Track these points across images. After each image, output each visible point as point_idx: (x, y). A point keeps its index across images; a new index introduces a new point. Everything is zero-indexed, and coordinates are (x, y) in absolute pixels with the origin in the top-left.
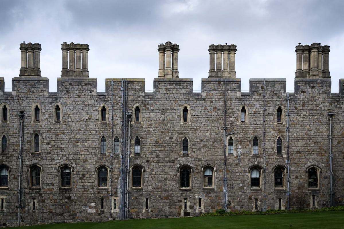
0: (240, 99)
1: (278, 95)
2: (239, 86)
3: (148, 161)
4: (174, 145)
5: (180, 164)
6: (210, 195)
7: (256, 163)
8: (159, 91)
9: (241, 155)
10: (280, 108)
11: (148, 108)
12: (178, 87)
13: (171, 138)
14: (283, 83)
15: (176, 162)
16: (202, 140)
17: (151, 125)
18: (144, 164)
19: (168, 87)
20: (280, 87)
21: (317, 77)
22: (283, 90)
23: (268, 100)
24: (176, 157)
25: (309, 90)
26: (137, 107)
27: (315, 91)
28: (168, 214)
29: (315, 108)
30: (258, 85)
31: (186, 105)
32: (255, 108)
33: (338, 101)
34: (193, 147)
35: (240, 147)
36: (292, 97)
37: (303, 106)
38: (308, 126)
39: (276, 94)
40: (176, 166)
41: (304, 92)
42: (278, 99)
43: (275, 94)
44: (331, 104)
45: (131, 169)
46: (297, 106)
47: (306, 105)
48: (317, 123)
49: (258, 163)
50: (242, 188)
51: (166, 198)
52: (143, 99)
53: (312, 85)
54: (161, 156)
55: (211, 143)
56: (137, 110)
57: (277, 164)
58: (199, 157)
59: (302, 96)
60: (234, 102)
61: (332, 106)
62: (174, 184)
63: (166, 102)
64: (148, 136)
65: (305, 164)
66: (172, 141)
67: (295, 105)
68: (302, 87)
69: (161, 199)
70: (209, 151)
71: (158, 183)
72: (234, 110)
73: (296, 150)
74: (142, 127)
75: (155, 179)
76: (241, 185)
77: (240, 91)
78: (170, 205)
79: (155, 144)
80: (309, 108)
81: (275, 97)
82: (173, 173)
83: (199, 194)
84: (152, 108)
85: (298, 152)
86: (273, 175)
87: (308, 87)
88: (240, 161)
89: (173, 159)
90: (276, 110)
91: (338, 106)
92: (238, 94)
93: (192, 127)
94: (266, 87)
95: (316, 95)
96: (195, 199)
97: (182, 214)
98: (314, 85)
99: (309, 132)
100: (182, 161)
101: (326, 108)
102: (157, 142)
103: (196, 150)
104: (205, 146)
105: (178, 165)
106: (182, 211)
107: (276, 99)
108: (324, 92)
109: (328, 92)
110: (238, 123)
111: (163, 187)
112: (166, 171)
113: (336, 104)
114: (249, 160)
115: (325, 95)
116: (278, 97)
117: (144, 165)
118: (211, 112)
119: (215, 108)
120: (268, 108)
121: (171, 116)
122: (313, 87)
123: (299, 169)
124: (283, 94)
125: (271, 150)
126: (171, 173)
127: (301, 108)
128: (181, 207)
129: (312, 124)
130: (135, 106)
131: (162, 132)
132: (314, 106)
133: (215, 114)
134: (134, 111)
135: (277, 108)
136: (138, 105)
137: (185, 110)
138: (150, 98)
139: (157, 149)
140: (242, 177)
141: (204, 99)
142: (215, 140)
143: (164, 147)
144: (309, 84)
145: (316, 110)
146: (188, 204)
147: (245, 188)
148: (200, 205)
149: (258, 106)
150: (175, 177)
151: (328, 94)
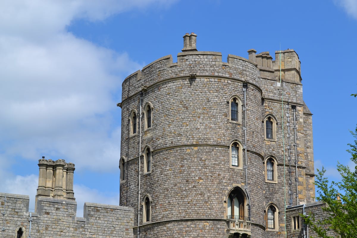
1: (19, 214)
10: (20, 229)
20: (22, 205)
21: (62, 198)
22: (25, 208)
23: (8, 218)
25: (53, 212)
27: (60, 213)
29: (59, 233)
33: (84, 227)
36: (35, 218)
37: (46, 229)
39: (17, 212)
41: (48, 213)
42: (19, 219)
43: (16, 212)
44: (76, 229)
46: (40, 228)
47: (49, 229)
53: (56, 206)
59: (44, 218)
61: (77, 232)
67: (37, 228)
68: (46, 208)
80: (52, 232)
81: (16, 216)
87: (53, 208)
90: (16, 232)
91: (83, 233)
94: (6, 204)
95: (61, 218)
98: (59, 207)
101: (71, 234)
107: (17, 219)
108: (68, 216)
109: (72, 216)
113: (81, 230)
115: (70, 219)
116: (19, 216)
120: (8, 228)
122: (57, 209)
124: (25, 213)
127: (44, 232)
132: (58, 230)
135: (17, 229)
144: (54, 205)
145: (60, 235)
151: (73, 218)
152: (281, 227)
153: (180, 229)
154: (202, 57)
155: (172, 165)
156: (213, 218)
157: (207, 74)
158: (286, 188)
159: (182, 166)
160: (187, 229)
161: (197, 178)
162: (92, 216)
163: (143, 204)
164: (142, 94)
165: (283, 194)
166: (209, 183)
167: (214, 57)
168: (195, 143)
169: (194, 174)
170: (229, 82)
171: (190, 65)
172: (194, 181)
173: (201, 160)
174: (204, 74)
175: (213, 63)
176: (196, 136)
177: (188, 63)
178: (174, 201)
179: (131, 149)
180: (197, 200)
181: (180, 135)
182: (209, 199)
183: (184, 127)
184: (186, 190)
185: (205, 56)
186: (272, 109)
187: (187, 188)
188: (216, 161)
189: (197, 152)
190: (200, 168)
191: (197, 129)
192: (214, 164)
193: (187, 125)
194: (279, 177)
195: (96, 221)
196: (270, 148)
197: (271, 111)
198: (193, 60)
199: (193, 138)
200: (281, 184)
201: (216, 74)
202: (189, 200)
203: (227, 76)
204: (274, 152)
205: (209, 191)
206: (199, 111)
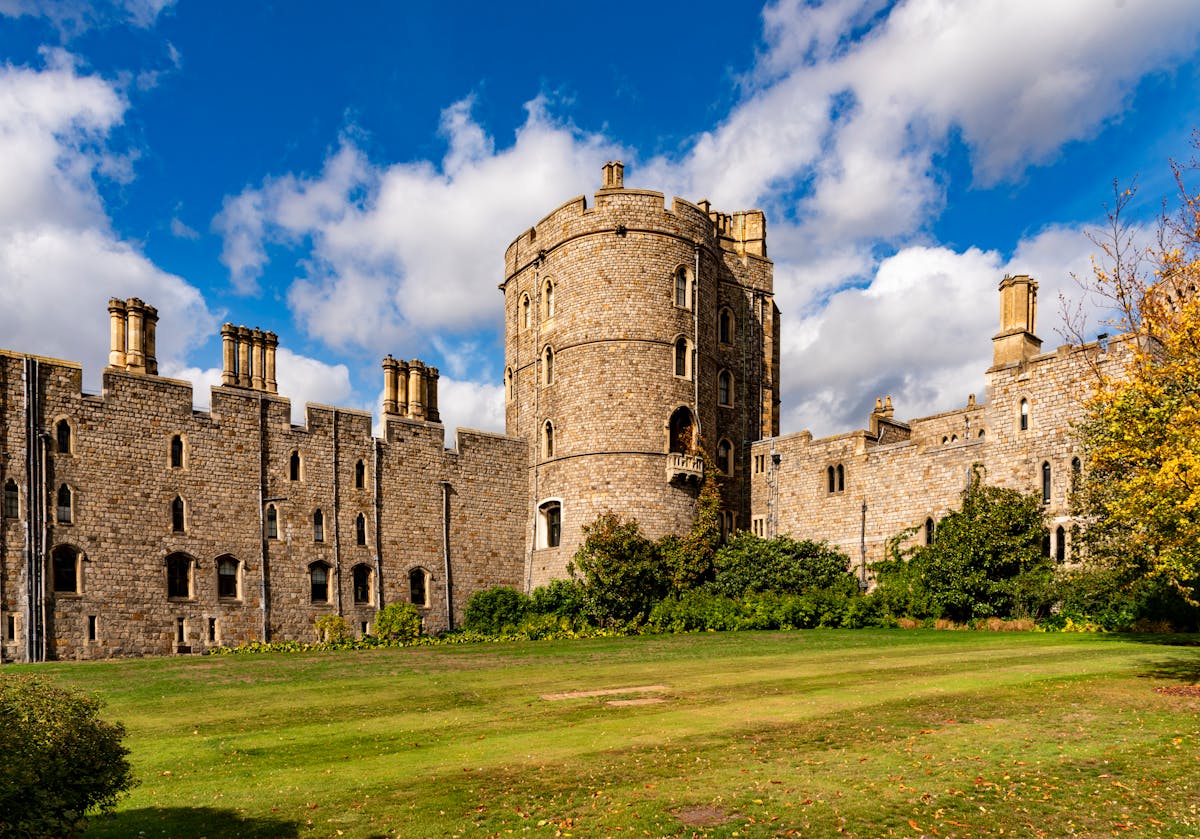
0: (288, 436)
1: (357, 438)
2: (287, 413)
3: (92, 539)
4: (152, 510)
5: (168, 550)
6: (233, 613)
7: (321, 556)
8: (117, 396)
9: (293, 540)
10: (360, 461)
11: (90, 428)
12: (161, 394)
13: (148, 496)
14: (365, 420)
15: (159, 544)
16: (214, 506)
17: (98, 463)
18: (85, 544)
19: (138, 390)
20: (361, 426)
22: (366, 431)
23: (340, 445)
24: (158, 534)
25: (409, 438)
26: (63, 422)
27: (420, 441)
29: (419, 470)
30: (322, 415)
31: (176, 432)
32: (317, 456)
33: (456, 463)
34: (195, 517)
35: (290, 525)
36: (382, 446)
37: (400, 463)
38: (408, 499)
39: (354, 436)
40: (159, 554)
41: (402, 440)
42: (358, 446)
43: (352, 436)
44: (444, 466)
45: (50, 552)
46: (391, 462)
47: (404, 463)
48: (423, 496)
49: (326, 557)
50: (297, 600)
51: (139, 616)
52: (78, 406)
53: (413, 430)
54: (122, 531)
55: (233, 512)
56: (63, 427)
57: (357, 561)
58: (210, 538)
59: (397, 446)
61: (446, 470)
62: (154, 589)
63: (133, 419)
64: (91, 485)
65: (406, 564)
66: (148, 502)
67: (386, 461)
68: (396, 432)
69: (127, 618)
70: (228, 527)
71: (118, 584)
72: (278, 456)
73: (391, 539)
74: (77, 466)
75: (110, 577)
76: (293, 596)
77: (288, 420)
78: (148, 632)
79: (108, 505)
80: (409, 469)
81: (353, 441)
82: (151, 567)
83: (210, 610)
84: (101, 429)
85: (394, 543)
86: (352, 579)
87: (408, 433)
88: (291, 550)
89: (151, 539)
90: (354, 465)
91: (455, 471)
92: (286, 427)
93: (191, 479)
94: (335, 422)
95: (421, 447)
96: (201, 620)
97: (175, 649)
98: (417, 432)
99: (409, 509)
100: (173, 544)
101: (437, 473)
102: (112, 501)
103: (201, 523)
104: (221, 518)
105: (165, 552)
106: (175, 644)
107: (353, 446)
108: (433, 445)
109: (440, 445)
110: (285, 481)
111: (130, 595)
112: (136, 561)
113: (451, 467)
114: (308, 551)
115: (435, 450)
116: (357, 442)
117: (83, 547)
118: (231, 453)
119: (239, 447)
121: (144, 451)
122: (415, 434)
123: (396, 572)
124: (366, 438)
125: (348, 535)
126: (147, 567)
127: (397, 467)
128: (171, 636)
129: (415, 496)
130: (58, 419)
131: (126, 482)
133: (239, 459)
134: (56, 429)
135: (356, 461)
136: (64, 416)
137: (176, 442)
138: (95, 407)
139: (112, 515)
140: (295, 580)
141: (217, 427)
142: (241, 508)
143: (131, 513)
144: (409, 429)
145: (421, 473)
146: (186, 630)
147: (302, 601)
148: (212, 633)
149: (322, 453)
150: (156, 574)
151: (441, 448)
158: (745, 416)
162: (466, 448)
163: (543, 431)
164: (537, 264)
165: (741, 424)
179: (522, 352)
192: (651, 370)
194: (736, 400)
195: (473, 455)
200: (738, 410)
204: (731, 362)
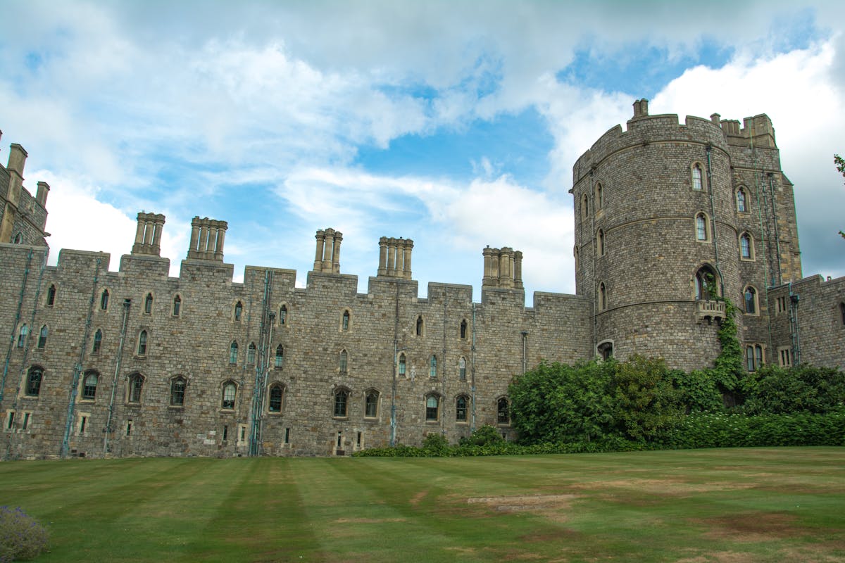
0: (416, 306)
1: (462, 304)
2: (416, 291)
3: (292, 378)
4: (328, 358)
5: (336, 385)
6: (372, 428)
7: (433, 388)
8: (314, 288)
9: (415, 377)
10: (464, 321)
11: (298, 309)
12: (339, 285)
13: (325, 349)
14: (468, 290)
15: (330, 381)
16: (366, 355)
17: (300, 330)
18: (287, 382)
19: (326, 284)
20: (465, 296)
21: (508, 288)
22: (468, 299)
23: (450, 309)
24: (330, 374)
25: (500, 302)
26: (284, 306)
27: (507, 304)
28: (315, 451)
29: (506, 324)
30: (439, 290)
31: (347, 308)
32: (434, 318)
33: (533, 318)
34: (354, 363)
35: (413, 367)
36: (479, 309)
37: (492, 320)
38: (497, 345)
39: (460, 303)
40: (330, 387)
41: (493, 304)
42: (463, 310)
43: (458, 303)
44: (525, 320)
45: (269, 386)
46: (485, 320)
47: (496, 320)
48: (509, 343)
49: (437, 389)
50: (415, 420)
51: (314, 429)
52: (292, 296)
53: (502, 296)
54: (310, 373)
55: (377, 359)
56: (284, 309)
57: (460, 391)
58: (361, 376)
59: (490, 308)
60: (409, 309)
61: (527, 323)
62: (325, 411)
63: (322, 302)
64: (295, 344)
65: (494, 393)
66: (326, 354)
67: (482, 319)
68: (491, 298)
69: (307, 430)
70: (374, 369)
71: (305, 408)
72: (408, 320)
73: (483, 375)
74: (288, 332)
75: (300, 403)
76: (413, 416)
77: (416, 295)
78: (319, 440)
79: (303, 356)
80: (499, 324)
81: (459, 307)
82: (325, 397)
83: (359, 427)
84: (303, 309)
85: (486, 378)
86: (455, 405)
87: (498, 298)
88: (414, 384)
89: (326, 378)
90: (459, 323)
91: (533, 323)
92: (414, 300)
93: (353, 337)
94: (447, 294)
95: (507, 308)
96: (352, 433)
97: (334, 453)
98: (505, 297)
99: (498, 353)
100: (338, 380)
101: (519, 325)
102: (306, 354)
103: (357, 367)
104: (369, 363)
105: (333, 386)
106: (335, 449)
107: (459, 310)
108: (516, 306)
109: (521, 306)
110: (412, 336)
111: (310, 415)
112: (316, 392)
113: (531, 320)
114: (425, 385)
115: (518, 309)
116: (462, 307)
117: (287, 384)
118: (379, 320)
119: (384, 315)
120: (450, 319)
121: (327, 321)
122: (504, 299)
123: (487, 399)
124: (468, 304)
125: (453, 373)
126: (322, 396)
127: (490, 323)
128: (333, 443)
129: (503, 343)
130: (281, 304)
131: (314, 341)
132: (505, 321)
133: (384, 323)
134: (279, 310)
135: (461, 321)
136: (284, 303)
137: (347, 314)
138: (302, 296)
139: (305, 363)
140: (415, 406)
141: (371, 303)
142: (383, 356)
143: (315, 361)
144: (499, 295)
145: (508, 327)
146: (343, 439)
147: (419, 420)
148: (359, 442)
149: (438, 316)
150: (327, 401)
151: (522, 308)
152: (762, 311)
153: (640, 314)
154: (655, 121)
155: (627, 243)
156: (678, 299)
157: (663, 139)
158: (766, 267)
159: (639, 244)
160: (648, 314)
161: (657, 256)
162: (543, 305)
163: (599, 290)
164: (592, 173)
165: (763, 273)
166: (672, 261)
167: (669, 120)
168: (652, 216)
169: (652, 251)
170: (689, 145)
171: (642, 131)
172: (654, 259)
173: (660, 234)
174: (658, 139)
175: (669, 126)
176: (654, 208)
177: (639, 129)
178: (631, 283)
179: (584, 234)
180: (658, 281)
181: (635, 209)
182: (672, 277)
183: (639, 201)
184: (644, 270)
185: (659, 120)
186: (744, 179)
187: (646, 268)
188: (679, 234)
189: (656, 226)
190: (660, 243)
191: (654, 200)
192: (677, 238)
193: (642, 198)
194: (757, 255)
195: (547, 311)
196: (744, 222)
197: (742, 180)
198: (645, 125)
199: (650, 210)
200: (760, 263)
201: (673, 138)
202: (649, 281)
203: (686, 139)
204: (750, 226)
205: (672, 269)
206: (656, 180)
